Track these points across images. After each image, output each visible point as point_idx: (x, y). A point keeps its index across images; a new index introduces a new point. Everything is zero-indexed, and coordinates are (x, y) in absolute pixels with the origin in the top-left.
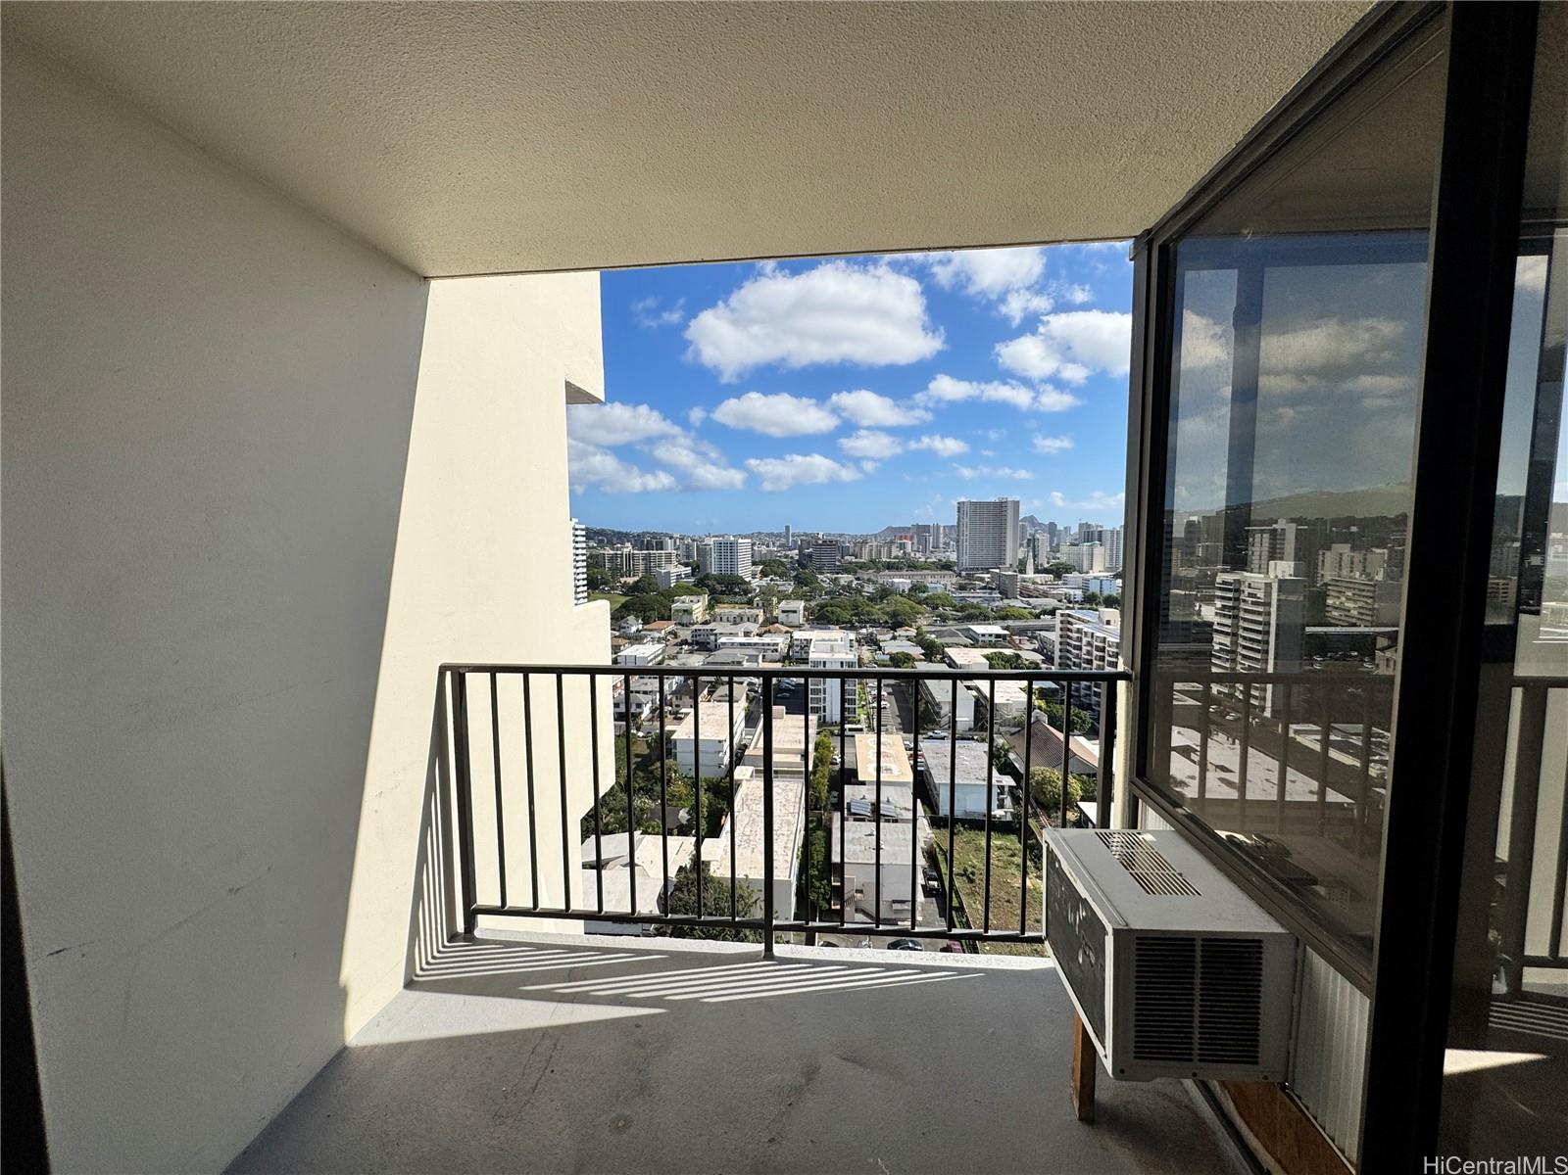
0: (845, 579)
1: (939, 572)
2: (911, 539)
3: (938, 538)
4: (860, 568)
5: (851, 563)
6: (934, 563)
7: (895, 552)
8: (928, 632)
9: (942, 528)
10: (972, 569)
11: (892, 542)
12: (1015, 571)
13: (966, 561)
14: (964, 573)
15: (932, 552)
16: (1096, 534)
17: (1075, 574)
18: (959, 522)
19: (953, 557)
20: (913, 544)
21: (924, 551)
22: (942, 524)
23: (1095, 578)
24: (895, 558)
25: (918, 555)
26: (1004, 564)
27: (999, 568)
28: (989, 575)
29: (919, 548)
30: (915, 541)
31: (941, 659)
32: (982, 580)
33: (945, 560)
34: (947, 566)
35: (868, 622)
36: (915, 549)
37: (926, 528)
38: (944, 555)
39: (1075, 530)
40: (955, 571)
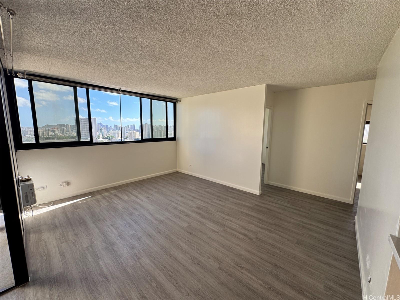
2: (57, 129)
3: (68, 128)
6: (67, 137)
7: (50, 133)
9: (70, 126)
11: (49, 130)
12: (97, 139)
15: (67, 133)
16: (119, 128)
17: (114, 138)
19: (75, 135)
20: (58, 131)
21: (63, 133)
22: (70, 124)
24: (50, 135)
25: (61, 134)
29: (61, 132)
30: (59, 130)
33: (72, 136)
36: (60, 132)
37: (64, 125)
38: (71, 134)
39: (113, 127)
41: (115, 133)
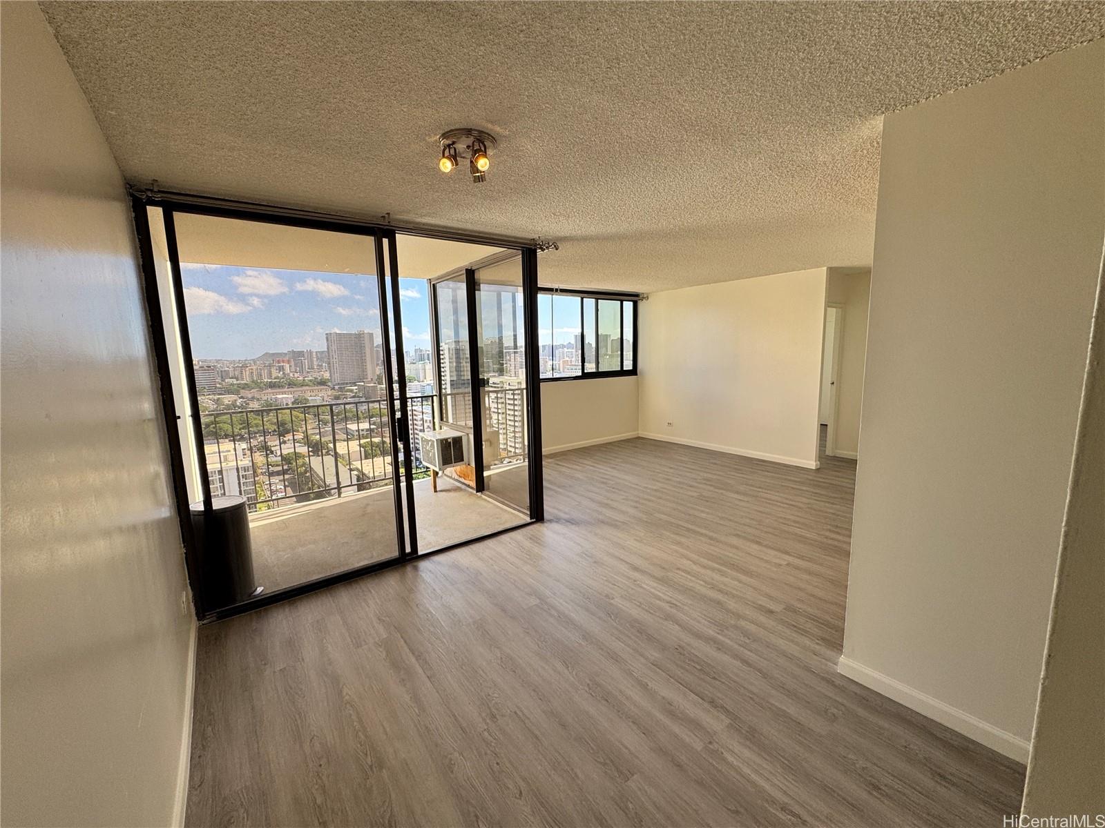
0: (227, 399)
1: (316, 388)
2: (289, 362)
3: (312, 361)
4: (243, 389)
5: (232, 385)
6: (310, 381)
7: (275, 373)
8: (313, 434)
9: (314, 354)
10: (343, 384)
11: (270, 366)
12: (375, 383)
13: (337, 378)
14: (336, 387)
15: (308, 372)
16: (426, 356)
17: (416, 383)
18: (328, 348)
19: (327, 375)
20: (290, 366)
21: (301, 372)
22: (314, 350)
23: (428, 385)
24: (275, 378)
25: (296, 375)
26: (367, 379)
27: (363, 382)
28: (356, 387)
29: (296, 369)
30: (292, 363)
31: (326, 452)
32: (351, 391)
33: (320, 378)
34: (323, 383)
35: (256, 433)
36: (293, 370)
37: (301, 354)
38: (318, 374)
39: (413, 353)
40: (329, 386)
41: (416, 370)
